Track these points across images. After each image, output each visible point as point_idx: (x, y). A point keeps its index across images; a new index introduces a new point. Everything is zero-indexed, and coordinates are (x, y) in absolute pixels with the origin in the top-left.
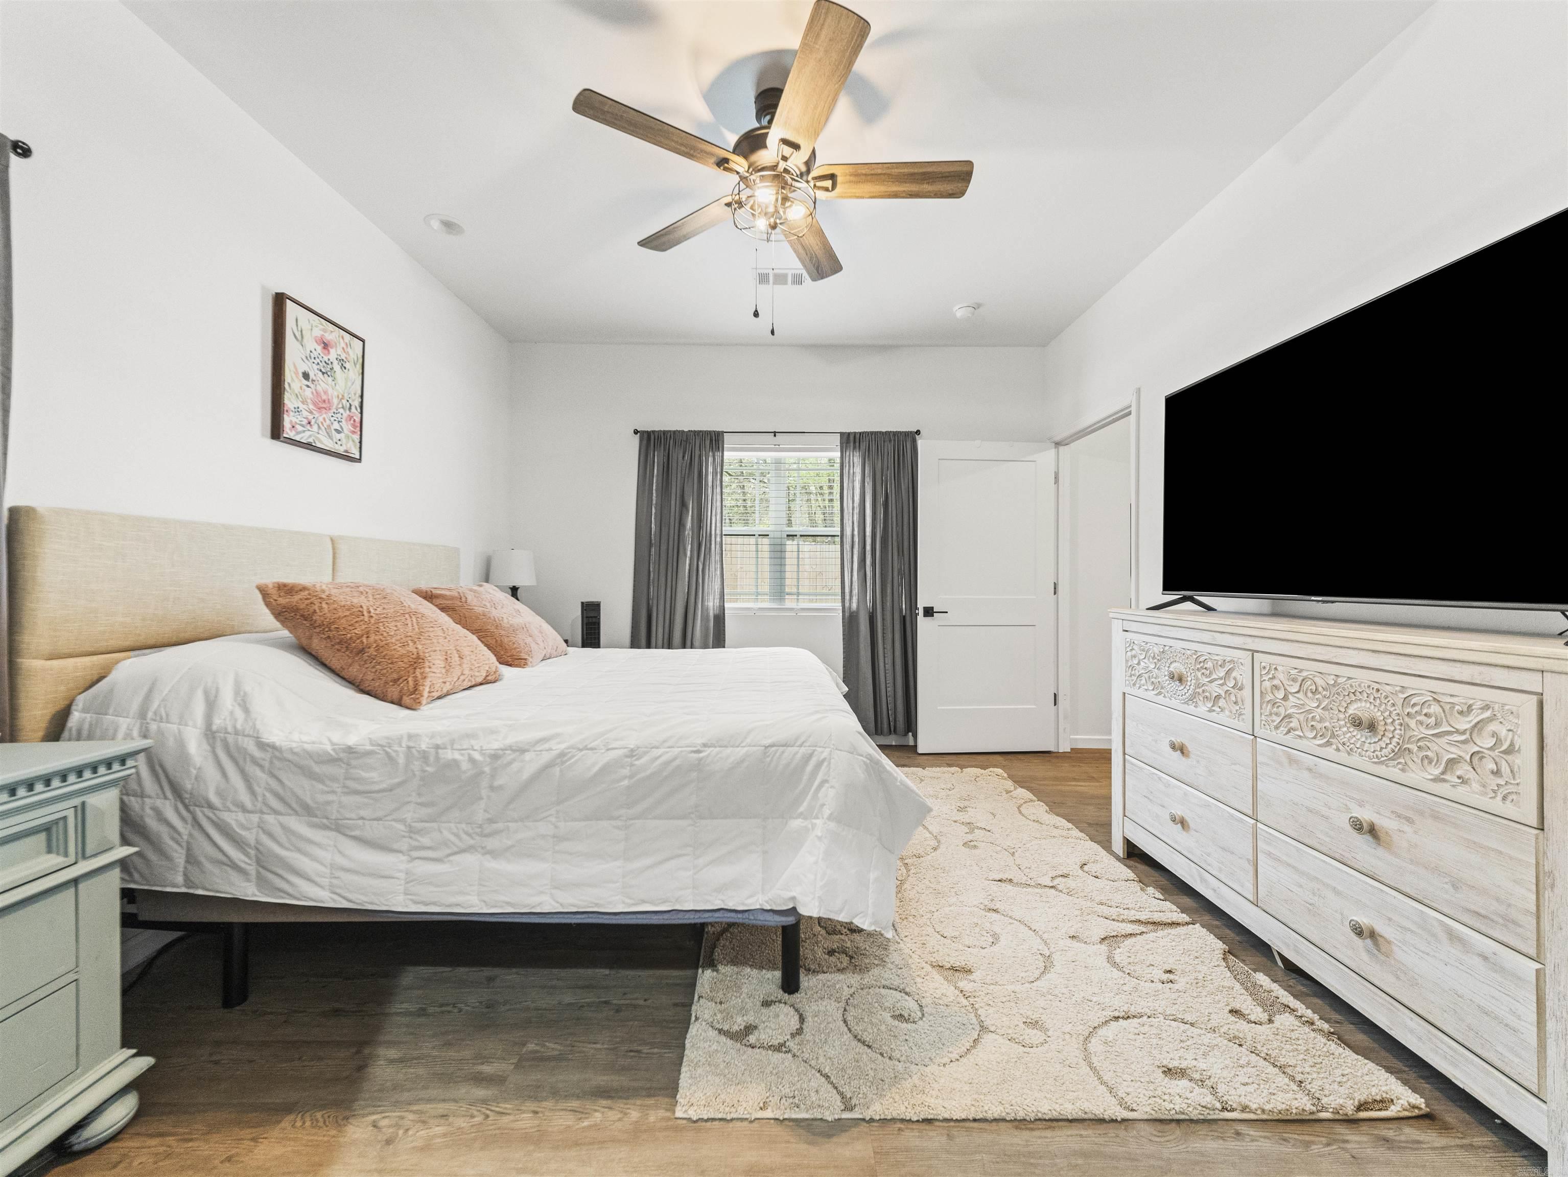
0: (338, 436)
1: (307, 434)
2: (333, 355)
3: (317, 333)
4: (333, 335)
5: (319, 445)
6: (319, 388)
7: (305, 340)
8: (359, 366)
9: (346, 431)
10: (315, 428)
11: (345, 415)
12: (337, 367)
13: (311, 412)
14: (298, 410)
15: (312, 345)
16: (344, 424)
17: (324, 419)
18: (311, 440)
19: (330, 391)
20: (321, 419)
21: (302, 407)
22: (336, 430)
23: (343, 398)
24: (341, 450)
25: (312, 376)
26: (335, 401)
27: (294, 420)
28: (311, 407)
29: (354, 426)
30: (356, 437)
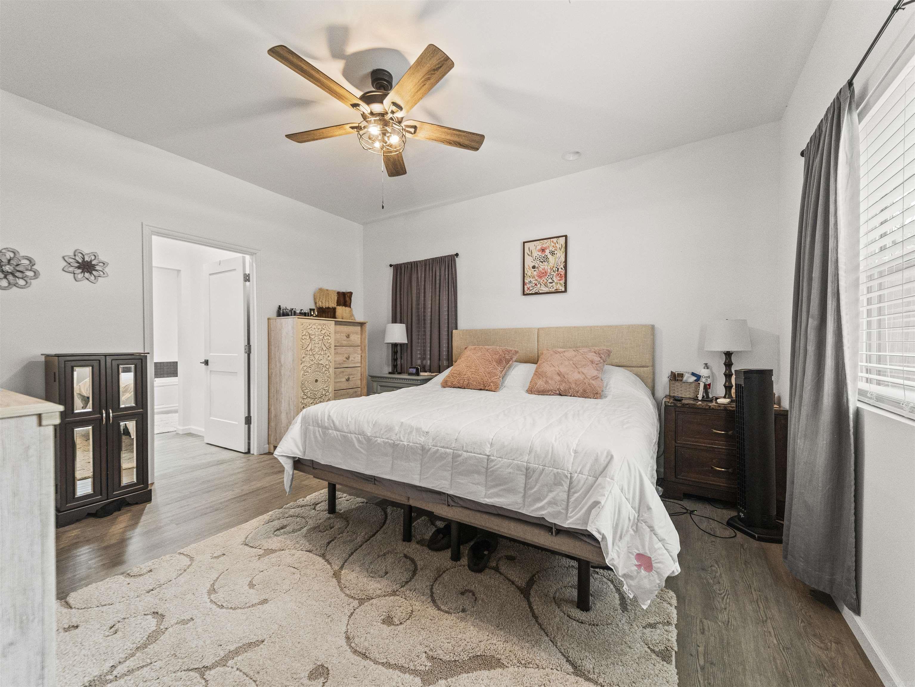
0: (551, 285)
1: (535, 289)
2: (547, 251)
3: (539, 247)
4: (546, 244)
5: (540, 292)
6: (540, 269)
7: (533, 254)
8: (563, 249)
9: (555, 281)
10: (539, 285)
11: (555, 274)
12: (550, 256)
13: (536, 280)
14: (530, 282)
15: (536, 254)
16: (554, 279)
17: (543, 281)
18: (537, 291)
19: (546, 267)
20: (542, 281)
21: (532, 280)
22: (551, 283)
23: (553, 267)
24: (553, 290)
25: (537, 266)
26: (549, 271)
27: (528, 286)
28: (536, 278)
29: (561, 277)
30: (562, 282)
